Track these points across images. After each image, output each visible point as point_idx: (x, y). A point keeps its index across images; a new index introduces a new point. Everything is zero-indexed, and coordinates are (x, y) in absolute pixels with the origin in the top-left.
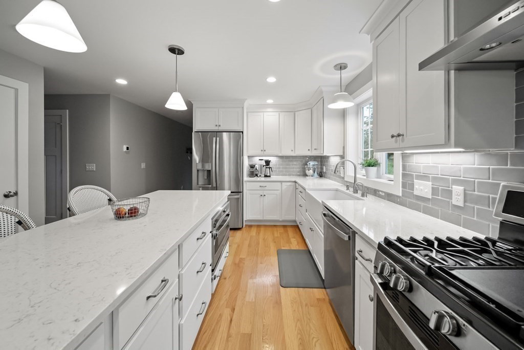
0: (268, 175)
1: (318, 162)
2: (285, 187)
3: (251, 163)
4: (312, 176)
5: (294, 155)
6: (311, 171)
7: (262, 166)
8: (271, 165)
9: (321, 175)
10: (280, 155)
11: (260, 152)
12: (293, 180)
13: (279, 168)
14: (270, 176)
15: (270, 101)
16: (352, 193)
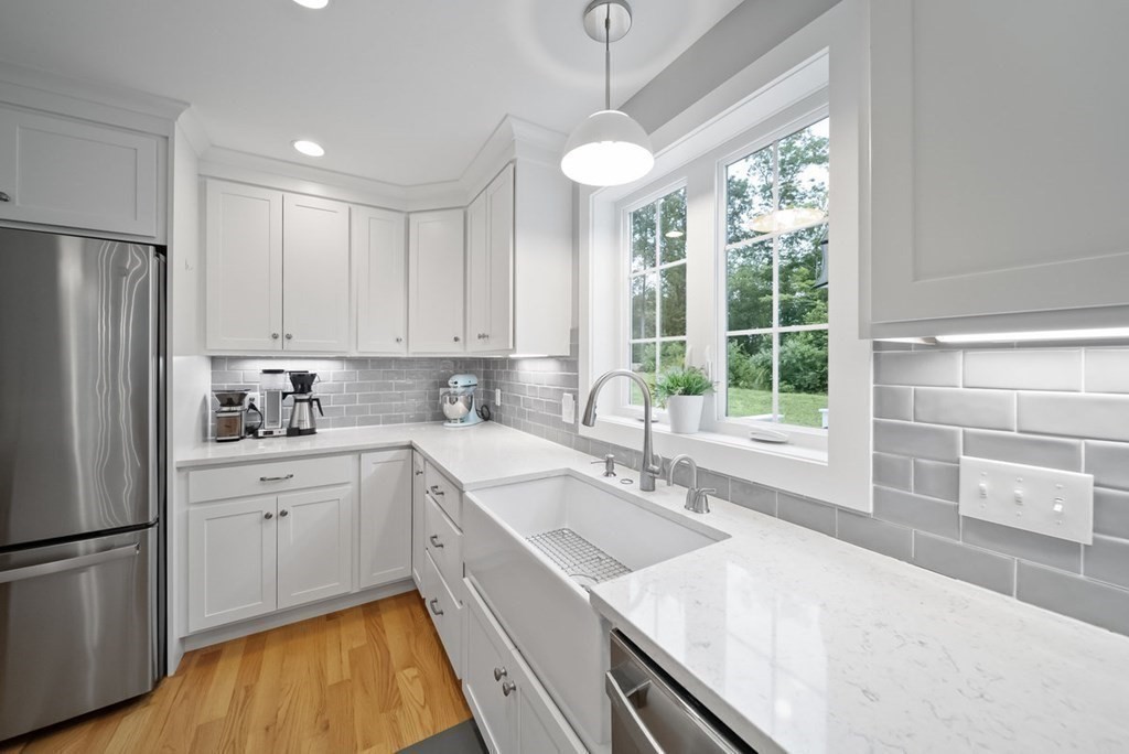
0: (306, 426)
1: (478, 377)
2: (374, 468)
3: (226, 386)
4: (462, 421)
5: (405, 355)
6: (460, 406)
7: (274, 397)
8: (317, 390)
9: (486, 415)
10: (355, 354)
11: (266, 344)
12: (404, 439)
13: (352, 399)
14: (311, 432)
15: (309, 148)
16: (634, 489)
